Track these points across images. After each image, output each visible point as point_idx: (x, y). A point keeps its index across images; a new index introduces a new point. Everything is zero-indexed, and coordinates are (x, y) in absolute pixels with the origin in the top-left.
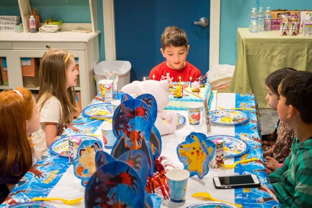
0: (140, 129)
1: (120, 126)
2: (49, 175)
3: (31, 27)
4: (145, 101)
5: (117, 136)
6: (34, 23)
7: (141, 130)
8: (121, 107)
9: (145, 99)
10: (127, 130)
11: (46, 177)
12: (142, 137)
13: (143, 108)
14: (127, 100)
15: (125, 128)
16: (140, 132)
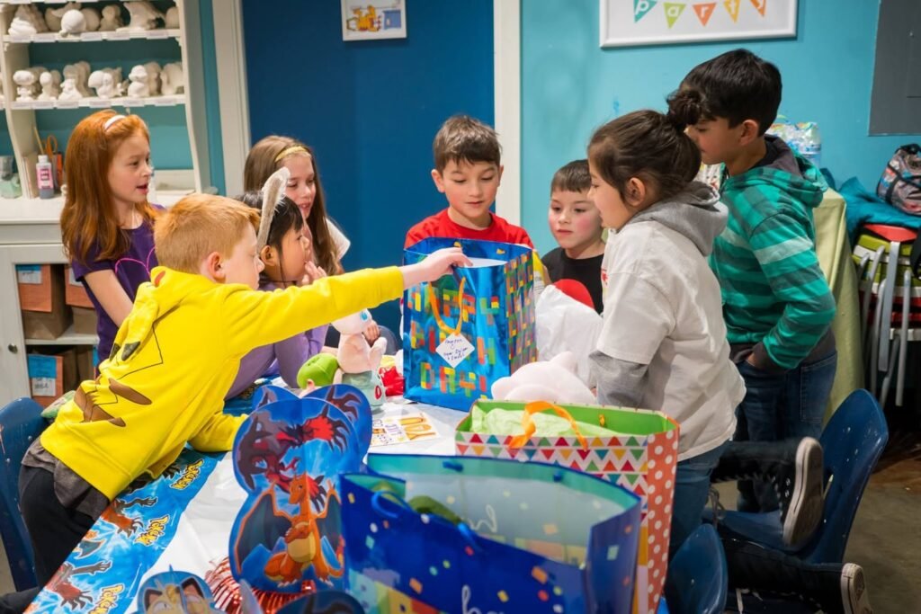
0: (321, 471)
1: (257, 465)
2: (99, 599)
3: (42, 184)
4: (335, 403)
5: (250, 489)
6: (48, 175)
7: (323, 474)
8: (259, 419)
9: (334, 397)
10: (278, 473)
11: (92, 606)
12: (327, 489)
13: (329, 419)
14: (276, 401)
15: (272, 468)
16: (320, 479)
